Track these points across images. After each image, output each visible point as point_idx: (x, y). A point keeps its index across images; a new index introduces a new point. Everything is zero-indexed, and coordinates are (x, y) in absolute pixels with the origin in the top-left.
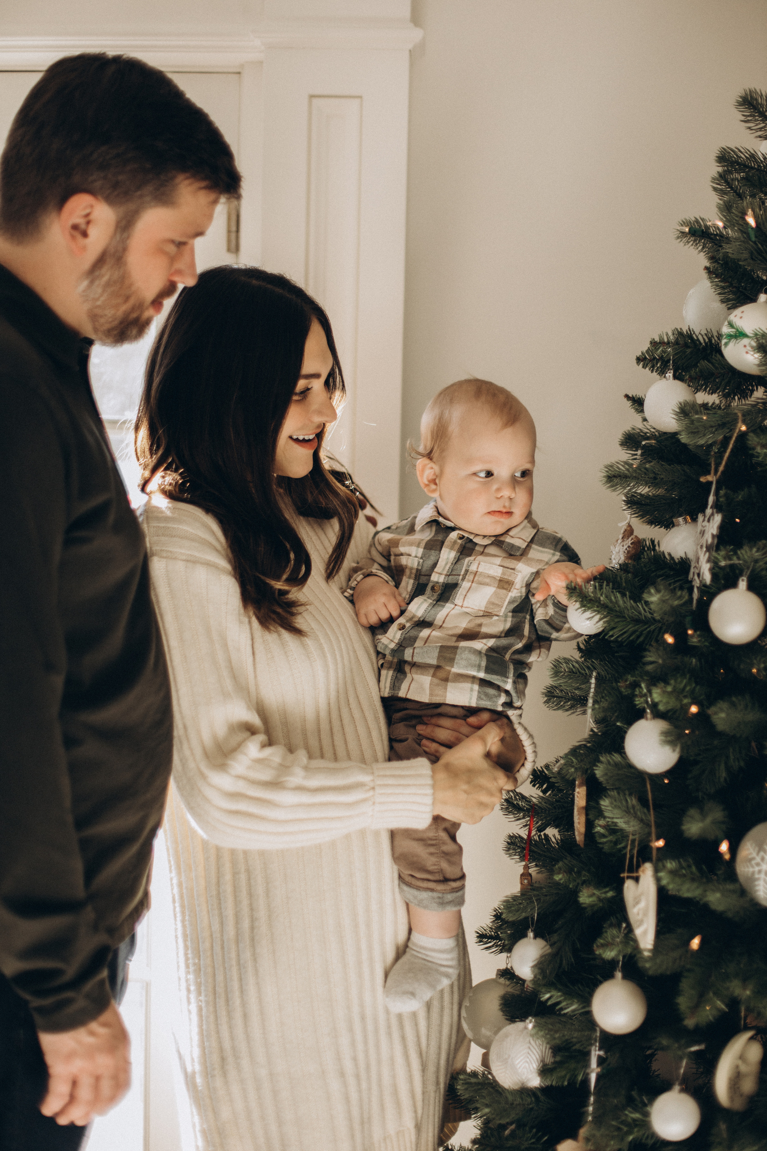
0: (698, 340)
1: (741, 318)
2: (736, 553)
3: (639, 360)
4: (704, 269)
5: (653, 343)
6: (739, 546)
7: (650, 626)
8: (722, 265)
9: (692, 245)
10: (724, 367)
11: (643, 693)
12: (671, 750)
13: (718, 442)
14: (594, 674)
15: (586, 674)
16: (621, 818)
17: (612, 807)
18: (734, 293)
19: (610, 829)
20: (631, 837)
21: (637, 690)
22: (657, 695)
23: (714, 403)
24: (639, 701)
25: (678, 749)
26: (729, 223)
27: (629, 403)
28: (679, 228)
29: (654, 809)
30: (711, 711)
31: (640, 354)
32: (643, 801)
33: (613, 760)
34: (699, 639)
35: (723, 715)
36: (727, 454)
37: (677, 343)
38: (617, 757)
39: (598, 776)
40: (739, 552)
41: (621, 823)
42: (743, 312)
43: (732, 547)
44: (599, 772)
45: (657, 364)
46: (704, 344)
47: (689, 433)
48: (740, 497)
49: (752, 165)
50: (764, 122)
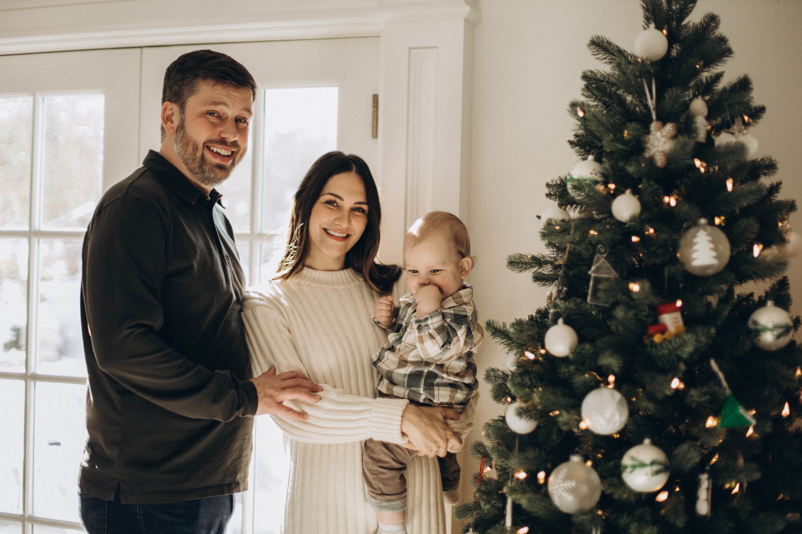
3: (547, 195)
14: (509, 378)
37: (560, 185)
45: (554, 197)
49: (602, 80)
50: (607, 54)
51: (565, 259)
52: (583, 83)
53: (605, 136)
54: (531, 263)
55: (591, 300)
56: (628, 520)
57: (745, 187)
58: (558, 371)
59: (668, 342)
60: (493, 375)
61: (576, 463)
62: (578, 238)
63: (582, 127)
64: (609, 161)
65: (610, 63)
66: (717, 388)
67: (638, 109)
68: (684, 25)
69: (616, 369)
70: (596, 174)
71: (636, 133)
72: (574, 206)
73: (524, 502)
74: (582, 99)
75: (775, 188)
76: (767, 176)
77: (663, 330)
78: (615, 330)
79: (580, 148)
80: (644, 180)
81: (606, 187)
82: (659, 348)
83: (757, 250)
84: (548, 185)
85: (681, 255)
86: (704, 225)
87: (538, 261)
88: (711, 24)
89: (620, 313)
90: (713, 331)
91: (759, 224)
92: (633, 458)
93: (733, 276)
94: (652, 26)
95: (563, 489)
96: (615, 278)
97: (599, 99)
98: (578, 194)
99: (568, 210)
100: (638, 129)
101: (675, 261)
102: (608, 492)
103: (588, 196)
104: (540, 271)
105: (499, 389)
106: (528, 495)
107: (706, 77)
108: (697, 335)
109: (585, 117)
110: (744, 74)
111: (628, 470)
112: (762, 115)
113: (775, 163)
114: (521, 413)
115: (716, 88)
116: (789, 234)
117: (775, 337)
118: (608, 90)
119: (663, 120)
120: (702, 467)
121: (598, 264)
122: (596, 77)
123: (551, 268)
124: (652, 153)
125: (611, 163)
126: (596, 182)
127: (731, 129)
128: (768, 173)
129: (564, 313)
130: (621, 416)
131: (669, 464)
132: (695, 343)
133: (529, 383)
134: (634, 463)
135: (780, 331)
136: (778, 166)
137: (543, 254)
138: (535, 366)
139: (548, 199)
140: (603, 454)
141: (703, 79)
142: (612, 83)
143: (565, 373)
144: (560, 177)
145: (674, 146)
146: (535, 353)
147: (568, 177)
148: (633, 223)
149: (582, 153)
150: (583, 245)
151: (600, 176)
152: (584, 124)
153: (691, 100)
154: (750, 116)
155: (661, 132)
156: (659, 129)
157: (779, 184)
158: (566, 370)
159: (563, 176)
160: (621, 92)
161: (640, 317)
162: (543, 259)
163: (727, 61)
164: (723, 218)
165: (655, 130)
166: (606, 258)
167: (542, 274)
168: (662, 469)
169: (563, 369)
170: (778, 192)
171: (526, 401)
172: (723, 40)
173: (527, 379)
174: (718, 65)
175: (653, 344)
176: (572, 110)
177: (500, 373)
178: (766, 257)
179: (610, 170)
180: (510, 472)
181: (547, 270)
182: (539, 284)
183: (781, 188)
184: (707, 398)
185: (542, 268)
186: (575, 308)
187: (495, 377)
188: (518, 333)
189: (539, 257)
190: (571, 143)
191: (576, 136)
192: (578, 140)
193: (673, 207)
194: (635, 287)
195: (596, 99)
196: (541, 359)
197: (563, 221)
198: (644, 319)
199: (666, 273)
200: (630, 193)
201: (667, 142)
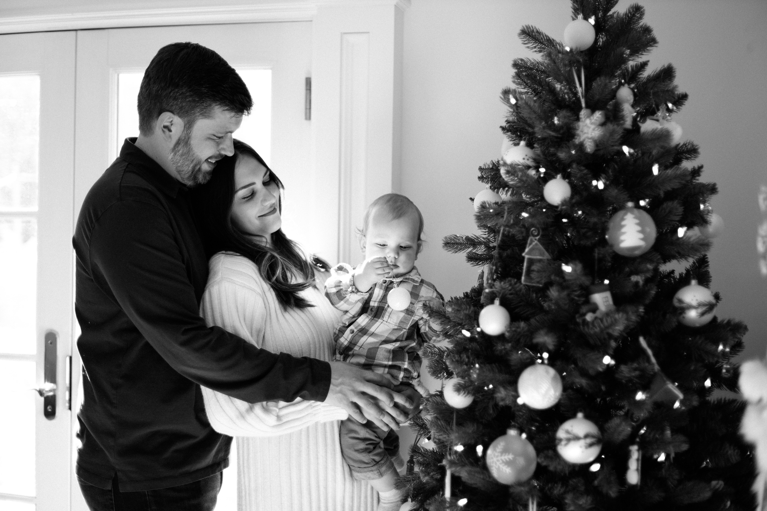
2: (494, 285)
3: (479, 178)
14: (445, 355)
36: (502, 231)
37: (492, 168)
42: (508, 152)
45: (486, 180)
48: (505, 254)
49: (532, 68)
50: (536, 43)
51: (499, 241)
52: (513, 71)
53: (537, 123)
54: (466, 244)
55: (525, 281)
56: (562, 490)
57: (669, 172)
58: (494, 348)
59: (599, 321)
60: (429, 351)
61: (512, 437)
62: (512, 221)
63: (514, 114)
64: (541, 147)
65: (540, 51)
66: (647, 364)
67: (566, 96)
68: (610, 15)
69: (551, 347)
70: (528, 160)
71: (566, 120)
72: (506, 189)
73: (464, 474)
74: (513, 86)
75: (697, 172)
76: (689, 160)
77: (594, 309)
78: (548, 309)
79: (511, 134)
80: (574, 166)
81: (538, 171)
82: (591, 326)
83: (681, 232)
84: (481, 169)
85: (610, 237)
86: (631, 208)
87: (472, 242)
88: (636, 14)
89: (553, 293)
90: (641, 310)
91: (683, 207)
92: (568, 432)
93: (659, 257)
94: (580, 16)
95: (501, 462)
96: (548, 260)
97: (530, 87)
98: (511, 179)
99: (501, 193)
100: (569, 116)
101: (604, 242)
102: (544, 464)
103: (521, 180)
104: (474, 251)
105: (436, 365)
106: (467, 468)
107: (631, 66)
108: (626, 313)
109: (518, 105)
110: (668, 64)
111: (563, 443)
112: (684, 102)
113: (696, 147)
114: (459, 389)
115: (641, 76)
116: (711, 216)
117: (699, 314)
118: (538, 78)
119: (593, 107)
120: (631, 439)
121: (531, 246)
122: (527, 65)
123: (484, 248)
124: (582, 139)
125: (542, 149)
126: (529, 167)
127: (655, 115)
128: (690, 158)
129: (500, 293)
130: (555, 391)
131: (601, 437)
132: (626, 322)
133: (467, 360)
134: (568, 436)
135: (704, 309)
136: (699, 150)
137: (477, 235)
138: (472, 344)
139: (481, 181)
140: (537, 427)
141: (629, 68)
142: (541, 71)
143: (501, 351)
144: (492, 161)
145: (603, 133)
146: (471, 330)
147: (501, 162)
148: (564, 207)
149: (513, 138)
150: (517, 228)
151: (531, 162)
152: (516, 111)
153: (618, 88)
154: (674, 104)
155: (590, 119)
156: (589, 117)
157: (701, 167)
158: (503, 347)
159: (495, 160)
160: (550, 79)
161: (573, 296)
162: (477, 240)
163: (650, 50)
164: (647, 200)
165: (584, 117)
166: (539, 240)
167: (476, 254)
168: (595, 442)
169: (500, 347)
170: (699, 175)
171: (463, 377)
172: (647, 30)
173: (465, 356)
174: (643, 54)
175: (585, 323)
176: (504, 97)
177: (436, 350)
178: (690, 238)
179: (542, 156)
180: (448, 444)
181: (481, 250)
182: (472, 264)
183: (702, 171)
184: (637, 373)
185: (476, 249)
186: (510, 288)
187: (432, 353)
188: (456, 312)
189: (473, 238)
190: (503, 128)
191: (508, 122)
192: (509, 126)
193: (602, 190)
194: (567, 269)
195: (527, 85)
196: (477, 336)
197: (496, 203)
198: (576, 298)
199: (596, 255)
200: (561, 178)
201: (596, 129)
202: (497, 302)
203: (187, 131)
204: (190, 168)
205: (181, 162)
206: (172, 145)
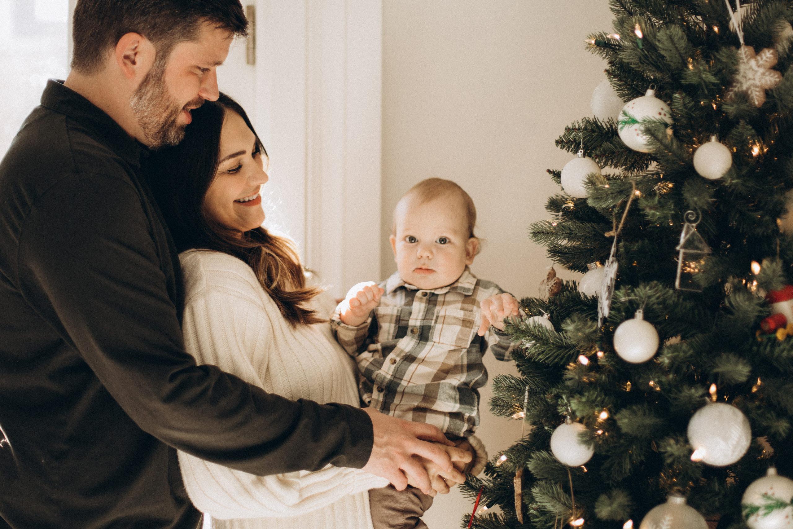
0: (602, 126)
1: (633, 108)
2: (633, 291)
3: (557, 142)
4: (605, 72)
5: (568, 129)
6: (636, 285)
7: (569, 351)
8: (618, 68)
9: (598, 53)
10: (622, 147)
11: (564, 403)
12: (586, 448)
13: (618, 205)
14: (527, 388)
15: (521, 388)
16: (549, 502)
17: (541, 494)
18: (628, 89)
19: (542, 511)
20: (557, 518)
21: (559, 400)
22: (574, 405)
23: (614, 175)
24: (560, 409)
25: (592, 447)
26: (624, 36)
27: (551, 176)
28: (587, 41)
29: (575, 495)
30: (617, 417)
31: (559, 138)
32: (566, 489)
33: (541, 455)
34: (607, 359)
35: (626, 420)
36: (625, 215)
37: (586, 129)
38: (544, 454)
39: (530, 469)
40: (635, 290)
41: (549, 506)
42: (634, 104)
43: (630, 286)
44: (531, 466)
45: (571, 145)
46: (606, 129)
47: (594, 199)
48: (635, 247)
51: (619, 230)
55: (681, 284)
61: (676, 506)
64: (683, 98)
70: (665, 115)
77: (783, 322)
82: (783, 347)
87: (568, 231)
92: (765, 496)
96: (708, 254)
111: (761, 512)
119: (757, 44)
121: (688, 236)
124: (744, 88)
125: (686, 99)
126: (666, 125)
130: (741, 439)
134: (769, 502)
148: (735, 181)
151: (669, 119)
155: (756, 61)
156: (752, 57)
165: (745, 58)
171: (582, 423)
175: (774, 342)
179: (684, 111)
186: (657, 295)
190: (607, 72)
194: (757, 268)
200: (717, 141)
201: (767, 74)
202: (639, 314)
203: (160, 62)
204: (162, 120)
205: (148, 110)
206: (135, 85)
